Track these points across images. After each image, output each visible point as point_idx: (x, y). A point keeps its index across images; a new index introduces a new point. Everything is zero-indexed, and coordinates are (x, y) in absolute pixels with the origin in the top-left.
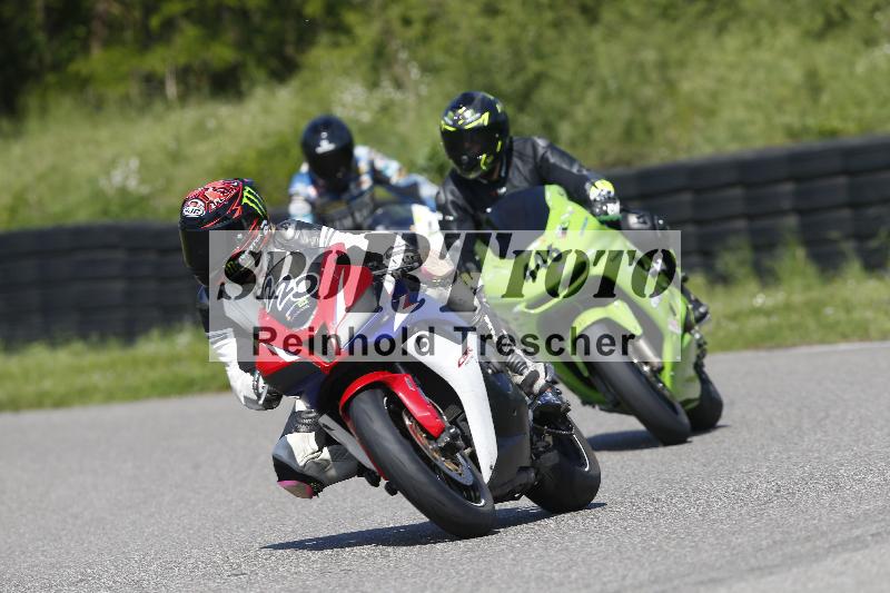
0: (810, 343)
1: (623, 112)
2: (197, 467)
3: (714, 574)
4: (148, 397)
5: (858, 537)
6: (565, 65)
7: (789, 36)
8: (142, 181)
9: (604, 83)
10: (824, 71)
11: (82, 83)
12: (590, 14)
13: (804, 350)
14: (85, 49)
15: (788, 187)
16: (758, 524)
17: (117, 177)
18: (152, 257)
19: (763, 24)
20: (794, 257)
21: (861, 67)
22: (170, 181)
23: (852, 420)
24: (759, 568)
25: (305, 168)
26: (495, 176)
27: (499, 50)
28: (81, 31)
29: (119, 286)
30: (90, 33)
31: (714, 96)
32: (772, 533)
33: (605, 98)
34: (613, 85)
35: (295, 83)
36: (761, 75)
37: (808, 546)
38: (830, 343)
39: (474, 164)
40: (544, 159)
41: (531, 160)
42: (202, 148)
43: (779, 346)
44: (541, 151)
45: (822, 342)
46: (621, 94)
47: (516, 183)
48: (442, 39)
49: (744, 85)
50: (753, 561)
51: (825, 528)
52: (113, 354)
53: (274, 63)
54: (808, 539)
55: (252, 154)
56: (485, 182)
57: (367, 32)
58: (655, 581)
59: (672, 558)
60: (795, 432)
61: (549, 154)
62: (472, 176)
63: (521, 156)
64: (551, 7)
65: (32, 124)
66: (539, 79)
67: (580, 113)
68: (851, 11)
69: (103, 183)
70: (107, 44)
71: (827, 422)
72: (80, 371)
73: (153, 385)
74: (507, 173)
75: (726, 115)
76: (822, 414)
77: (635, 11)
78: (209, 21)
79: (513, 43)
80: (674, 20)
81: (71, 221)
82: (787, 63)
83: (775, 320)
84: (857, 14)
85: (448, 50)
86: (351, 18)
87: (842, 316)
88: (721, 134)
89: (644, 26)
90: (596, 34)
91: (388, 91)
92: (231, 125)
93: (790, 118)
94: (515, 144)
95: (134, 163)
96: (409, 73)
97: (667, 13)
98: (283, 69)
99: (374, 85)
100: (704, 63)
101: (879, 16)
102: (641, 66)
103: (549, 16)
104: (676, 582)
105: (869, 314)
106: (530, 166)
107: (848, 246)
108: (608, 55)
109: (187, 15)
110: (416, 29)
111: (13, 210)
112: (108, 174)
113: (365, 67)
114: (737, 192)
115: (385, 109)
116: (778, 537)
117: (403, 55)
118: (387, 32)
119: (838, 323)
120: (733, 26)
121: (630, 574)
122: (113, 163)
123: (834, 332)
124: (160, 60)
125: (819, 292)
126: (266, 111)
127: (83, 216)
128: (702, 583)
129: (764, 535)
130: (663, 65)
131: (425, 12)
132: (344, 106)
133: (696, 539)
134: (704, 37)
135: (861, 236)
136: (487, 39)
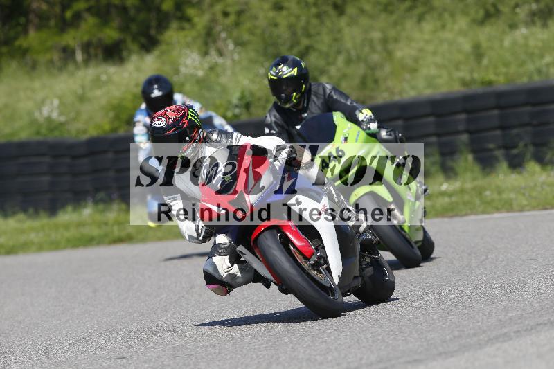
0: (476, 214)
1: (360, 70)
2: (95, 291)
3: (416, 357)
4: (65, 248)
5: (505, 334)
6: (324, 41)
7: (462, 22)
8: (61, 114)
9: (348, 52)
10: (485, 44)
11: (24, 52)
12: (339, 9)
13: (472, 217)
14: (26, 32)
15: (463, 116)
16: (444, 326)
17: (45, 111)
18: (68, 160)
19: (446, 15)
20: (466, 160)
21: (507, 42)
22: (78, 113)
23: (502, 261)
24: (445, 353)
25: (143, 106)
26: (301, 107)
27: (283, 32)
28: (22, 20)
29: (46, 179)
30: (28, 21)
31: (416, 60)
32: (452, 332)
33: (349, 61)
34: (353, 53)
35: (156, 52)
36: (445, 46)
37: (475, 339)
38: (488, 213)
39: (289, 99)
40: (330, 96)
41: (323, 97)
42: (98, 93)
43: (456, 215)
44: (328, 92)
45: (483, 212)
46: (359, 58)
47: (314, 111)
48: (248, 25)
49: (435, 53)
50: (440, 349)
51: (485, 328)
52: (43, 221)
53: (143, 40)
54: (475, 335)
55: (129, 97)
56: (294, 110)
57: (201, 21)
58: (380, 362)
59: (391, 347)
60: (467, 268)
61: (333, 93)
62: (288, 106)
63: (316, 95)
64: (315, 4)
66: (308, 49)
67: (333, 71)
68: (501, 8)
69: (37, 114)
70: (39, 28)
71: (487, 261)
72: (23, 232)
73: (68, 240)
74: (308, 104)
75: (424, 71)
76: (484, 257)
77: (367, 7)
78: (103, 14)
79: (291, 27)
80: (392, 13)
81: (16, 139)
82: (461, 40)
83: (454, 199)
84: (505, 9)
85: (251, 32)
86: (191, 12)
87: (496, 196)
88: (421, 83)
89: (371, 17)
90: (343, 22)
91: (214, 57)
92: (116, 78)
93: (464, 74)
94: (312, 87)
95: (56, 102)
96: (227, 46)
97: (387, 9)
98: (149, 44)
99: (206, 54)
100: (410, 39)
101: (518, 10)
102: (371, 41)
103: (314, 10)
104: (393, 362)
105: (513, 195)
106: (321, 101)
107: (499, 153)
108: (351, 35)
109: (89, 10)
110: (232, 18)
112: (40, 110)
113: (199, 42)
114: (431, 119)
115: (212, 68)
116: (456, 333)
117: (223, 35)
118: (213, 21)
119: (493, 201)
120: (428, 17)
121: (365, 357)
122: (43, 102)
123: (491, 207)
124: (71, 38)
125: (481, 182)
126: (138, 69)
127: (24, 136)
128: (409, 362)
129: (448, 332)
130: (385, 41)
131: (237, 8)
132: (186, 66)
133: (406, 335)
134: (409, 24)
135: (507, 147)
136: (276, 25)
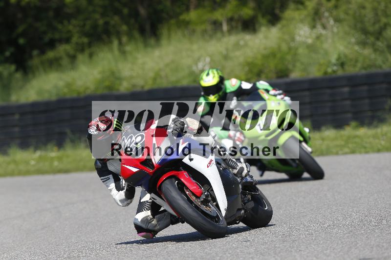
11: (187, 24)
14: (188, 9)
17: (200, 66)
27: (368, 13)
35: (279, 26)
42: (238, 53)
48: (344, 8)
53: (270, 17)
55: (259, 56)
57: (311, 4)
65: (164, 42)
69: (194, 68)
70: (197, 7)
79: (375, 9)
81: (179, 85)
85: (346, 12)
91: (319, 30)
92: (250, 43)
95: (208, 59)
96: (329, 22)
98: (274, 19)
99: (313, 27)
110: (333, 3)
111: (155, 79)
112: (196, 64)
113: (310, 19)
115: (318, 38)
117: (327, 14)
118: (320, 4)
122: (199, 59)
124: (219, 15)
126: (266, 37)
127: (185, 83)
132: (300, 36)
136: (364, 8)
